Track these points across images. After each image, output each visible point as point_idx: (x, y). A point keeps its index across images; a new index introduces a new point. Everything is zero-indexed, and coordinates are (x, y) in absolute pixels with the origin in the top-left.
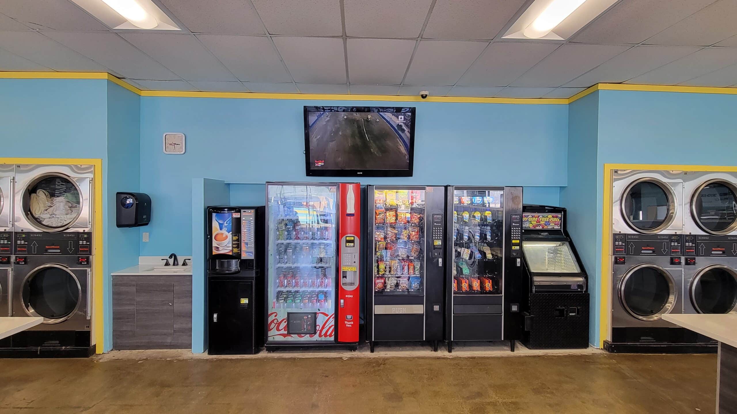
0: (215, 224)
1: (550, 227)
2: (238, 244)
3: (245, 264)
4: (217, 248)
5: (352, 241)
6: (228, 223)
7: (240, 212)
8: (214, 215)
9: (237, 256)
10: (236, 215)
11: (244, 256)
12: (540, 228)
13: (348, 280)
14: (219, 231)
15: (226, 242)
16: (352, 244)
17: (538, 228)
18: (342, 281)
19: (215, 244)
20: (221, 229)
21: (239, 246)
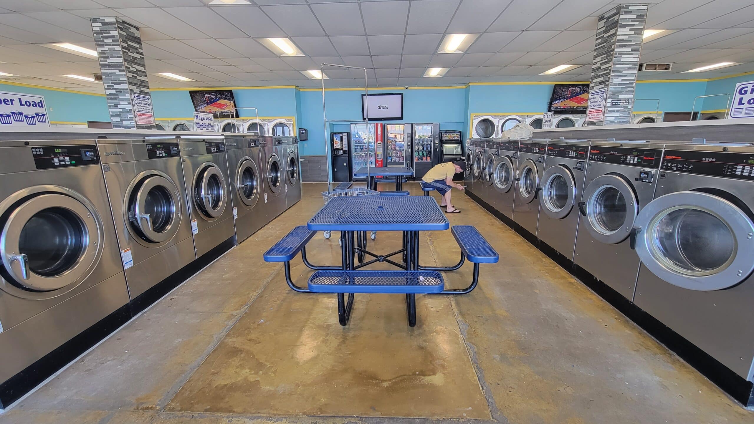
0: (335, 138)
1: (455, 139)
2: (342, 145)
3: (344, 152)
4: (336, 146)
5: (380, 144)
6: (339, 138)
7: (342, 134)
8: (334, 135)
9: (342, 149)
10: (341, 135)
11: (344, 149)
12: (451, 139)
13: (379, 157)
14: (336, 141)
15: (338, 144)
16: (380, 145)
17: (450, 139)
18: (377, 158)
19: (335, 145)
20: (337, 140)
21: (342, 146)
